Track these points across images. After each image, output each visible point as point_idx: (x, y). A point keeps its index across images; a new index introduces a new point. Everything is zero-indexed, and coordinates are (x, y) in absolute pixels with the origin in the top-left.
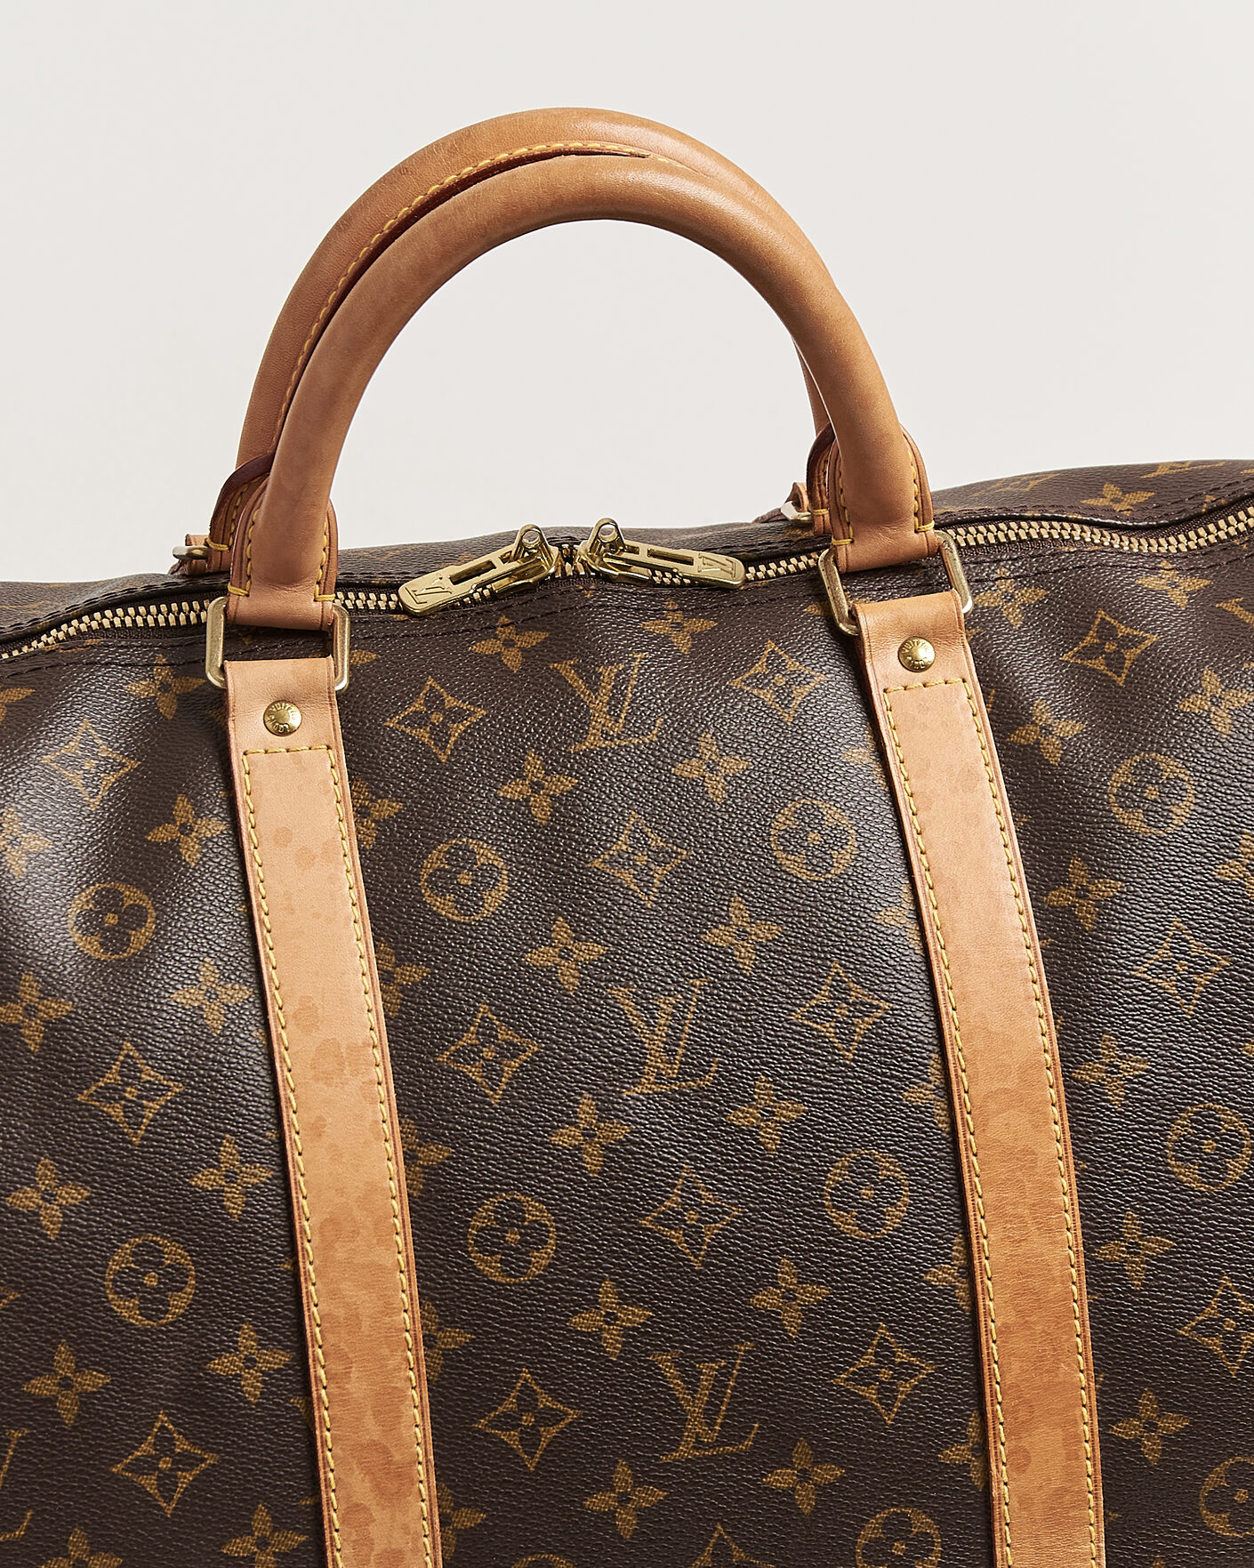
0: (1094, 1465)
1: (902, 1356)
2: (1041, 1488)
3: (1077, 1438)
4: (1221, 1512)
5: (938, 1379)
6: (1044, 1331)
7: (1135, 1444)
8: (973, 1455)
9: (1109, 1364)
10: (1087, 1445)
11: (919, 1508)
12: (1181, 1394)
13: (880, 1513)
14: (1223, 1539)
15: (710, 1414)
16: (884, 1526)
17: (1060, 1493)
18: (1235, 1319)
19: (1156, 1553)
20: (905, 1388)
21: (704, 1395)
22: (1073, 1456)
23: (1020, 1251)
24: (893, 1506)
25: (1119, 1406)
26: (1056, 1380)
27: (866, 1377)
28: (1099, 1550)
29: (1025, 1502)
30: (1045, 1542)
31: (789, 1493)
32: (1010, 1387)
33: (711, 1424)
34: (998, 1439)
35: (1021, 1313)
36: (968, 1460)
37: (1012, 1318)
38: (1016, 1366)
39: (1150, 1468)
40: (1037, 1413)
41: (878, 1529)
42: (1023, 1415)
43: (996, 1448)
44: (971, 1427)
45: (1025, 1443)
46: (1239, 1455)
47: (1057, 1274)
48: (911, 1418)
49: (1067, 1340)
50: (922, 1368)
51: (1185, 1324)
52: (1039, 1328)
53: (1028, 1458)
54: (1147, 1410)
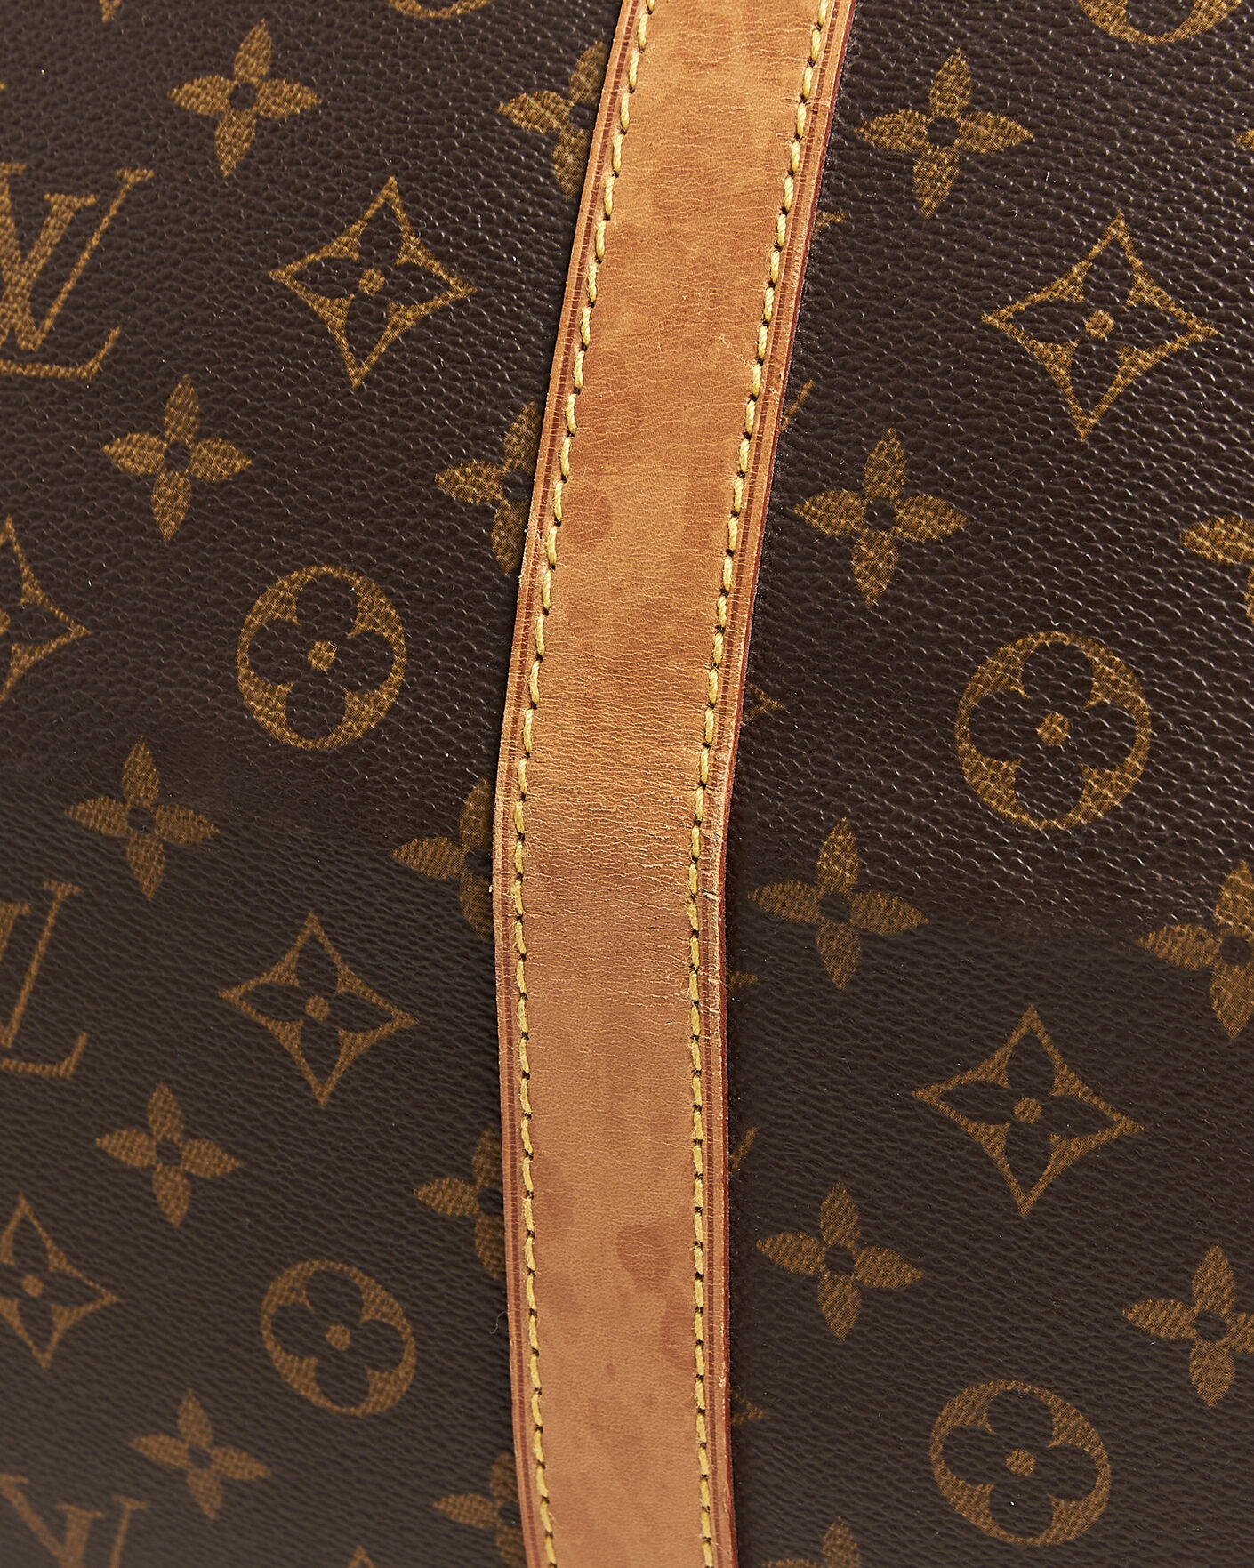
0: (740, 570)
1: (413, 251)
2: (617, 592)
3: (714, 501)
4: (1004, 756)
5: (476, 315)
6: (703, 259)
7: (842, 548)
8: (506, 495)
9: (830, 365)
10: (733, 523)
11: (379, 579)
12: (964, 457)
13: (299, 569)
14: (999, 822)
15: (41, 295)
16: (304, 599)
17: (655, 612)
18: (1116, 314)
19: (843, 813)
20: (405, 317)
21: (41, 254)
22: (699, 539)
23: (699, 87)
24: (330, 562)
25: (827, 459)
26: (702, 366)
27: (333, 279)
28: (715, 767)
29: (581, 614)
30: (607, 718)
31: (145, 485)
32: (606, 359)
33: (39, 315)
34: (554, 467)
35: (666, 211)
36: (496, 503)
37: (644, 217)
38: (626, 320)
39: (863, 611)
40: (645, 428)
41: (290, 602)
42: (616, 424)
43: (547, 483)
44: (516, 432)
45: (606, 486)
46: (1062, 629)
47: (760, 144)
48: (402, 384)
49: (744, 288)
50: (447, 285)
51: (1005, 303)
52: (695, 250)
53: (605, 519)
54: (881, 480)
